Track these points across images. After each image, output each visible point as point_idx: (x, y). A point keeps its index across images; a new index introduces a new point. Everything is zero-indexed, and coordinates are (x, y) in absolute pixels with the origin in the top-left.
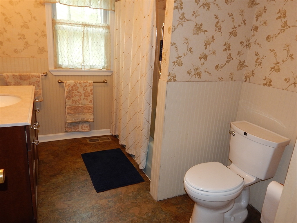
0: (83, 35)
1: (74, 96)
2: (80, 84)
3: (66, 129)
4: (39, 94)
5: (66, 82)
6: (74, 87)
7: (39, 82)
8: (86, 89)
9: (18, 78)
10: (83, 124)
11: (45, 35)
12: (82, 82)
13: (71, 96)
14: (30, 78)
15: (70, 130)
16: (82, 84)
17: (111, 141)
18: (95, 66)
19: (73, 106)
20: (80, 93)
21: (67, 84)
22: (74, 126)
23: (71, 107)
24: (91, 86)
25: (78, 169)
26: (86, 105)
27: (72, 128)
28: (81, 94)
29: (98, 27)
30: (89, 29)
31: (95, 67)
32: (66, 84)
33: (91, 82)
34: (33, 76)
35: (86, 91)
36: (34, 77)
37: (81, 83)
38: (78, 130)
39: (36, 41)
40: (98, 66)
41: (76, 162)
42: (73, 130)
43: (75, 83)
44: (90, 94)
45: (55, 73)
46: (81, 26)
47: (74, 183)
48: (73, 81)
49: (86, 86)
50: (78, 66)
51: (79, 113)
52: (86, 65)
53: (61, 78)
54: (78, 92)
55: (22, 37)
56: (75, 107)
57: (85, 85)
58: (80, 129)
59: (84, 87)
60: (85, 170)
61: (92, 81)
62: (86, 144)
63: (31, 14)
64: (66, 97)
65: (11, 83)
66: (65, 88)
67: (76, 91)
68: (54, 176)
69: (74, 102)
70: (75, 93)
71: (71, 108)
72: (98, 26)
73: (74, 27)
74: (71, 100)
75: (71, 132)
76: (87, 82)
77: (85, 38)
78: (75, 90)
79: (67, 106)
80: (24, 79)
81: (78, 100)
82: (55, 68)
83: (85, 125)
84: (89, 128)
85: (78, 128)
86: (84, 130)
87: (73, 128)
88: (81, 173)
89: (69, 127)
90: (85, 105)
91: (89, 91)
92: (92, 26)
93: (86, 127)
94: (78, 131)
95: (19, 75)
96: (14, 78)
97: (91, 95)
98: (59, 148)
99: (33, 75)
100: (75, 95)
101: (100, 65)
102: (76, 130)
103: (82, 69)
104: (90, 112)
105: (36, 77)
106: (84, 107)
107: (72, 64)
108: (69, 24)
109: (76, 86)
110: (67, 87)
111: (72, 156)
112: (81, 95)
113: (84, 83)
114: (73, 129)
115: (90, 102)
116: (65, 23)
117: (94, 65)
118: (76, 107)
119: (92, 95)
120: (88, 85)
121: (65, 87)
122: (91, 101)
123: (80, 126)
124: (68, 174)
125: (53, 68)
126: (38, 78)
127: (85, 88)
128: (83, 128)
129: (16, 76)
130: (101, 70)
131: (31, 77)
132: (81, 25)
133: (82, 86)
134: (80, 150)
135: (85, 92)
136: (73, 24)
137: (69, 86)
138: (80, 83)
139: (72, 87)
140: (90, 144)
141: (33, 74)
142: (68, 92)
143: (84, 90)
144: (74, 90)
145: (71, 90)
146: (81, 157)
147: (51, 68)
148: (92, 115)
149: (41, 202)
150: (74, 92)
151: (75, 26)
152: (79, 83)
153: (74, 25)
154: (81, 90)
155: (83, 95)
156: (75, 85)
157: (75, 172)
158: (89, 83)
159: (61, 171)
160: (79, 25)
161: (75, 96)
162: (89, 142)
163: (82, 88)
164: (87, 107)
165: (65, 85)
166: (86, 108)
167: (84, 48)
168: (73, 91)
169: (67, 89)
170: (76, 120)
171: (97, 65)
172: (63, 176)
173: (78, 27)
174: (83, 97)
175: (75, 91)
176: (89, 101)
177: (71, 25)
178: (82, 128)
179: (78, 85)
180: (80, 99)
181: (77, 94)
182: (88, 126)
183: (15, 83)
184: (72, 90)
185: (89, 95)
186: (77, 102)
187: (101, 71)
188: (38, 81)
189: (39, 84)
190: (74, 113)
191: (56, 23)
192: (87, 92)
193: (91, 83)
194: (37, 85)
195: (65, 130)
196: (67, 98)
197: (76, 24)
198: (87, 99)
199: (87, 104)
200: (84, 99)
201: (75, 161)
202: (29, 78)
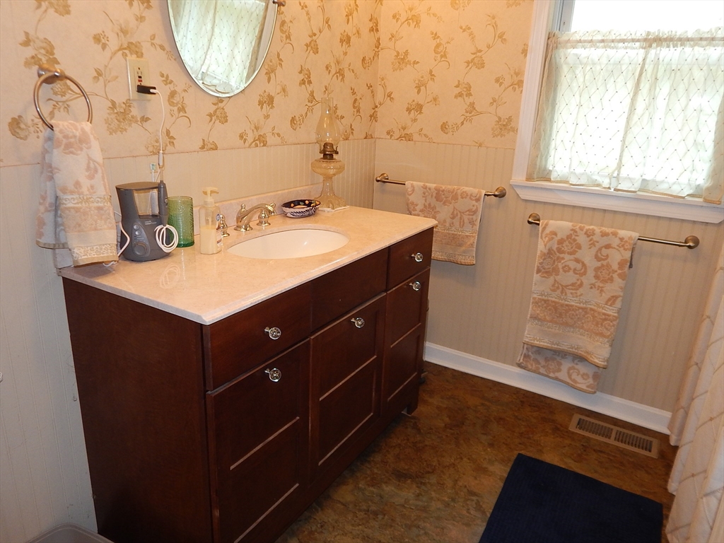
0: (640, 75)
1: (561, 270)
2: (588, 236)
3: (521, 361)
4: (469, 243)
5: (547, 225)
6: (569, 242)
7: (475, 212)
8: (607, 256)
9: (432, 196)
10: (576, 361)
11: (520, 83)
12: (597, 230)
13: (553, 269)
14: (457, 199)
15: (532, 365)
16: (595, 238)
17: (652, 459)
18: (662, 182)
19: (554, 299)
20: (584, 265)
21: (548, 231)
22: (546, 360)
23: (545, 301)
24: (625, 249)
25: (472, 493)
26: (595, 308)
27: (539, 364)
28: (586, 269)
29: (704, 43)
30: (668, 54)
31: (663, 188)
32: (544, 228)
33: (630, 238)
34: (464, 195)
35: (604, 263)
36: (466, 198)
37: (594, 234)
38: (557, 374)
39: (494, 101)
40: (674, 183)
41: (485, 471)
42: (542, 370)
43: (572, 230)
44: (615, 276)
45: (525, 195)
46: (638, 44)
47: (422, 532)
48: (568, 225)
49: (608, 247)
50: (600, 180)
51: (566, 324)
52: (626, 178)
53: (539, 211)
54: (577, 261)
55: (465, 91)
56: (558, 303)
57: (604, 241)
58: (563, 375)
59: (600, 249)
60: (484, 513)
61: (636, 235)
62: (560, 430)
63: (495, 26)
64: (538, 267)
65: (417, 205)
66: (540, 240)
67: (572, 257)
68: (401, 476)
69: (558, 288)
70: (568, 263)
71: (544, 303)
72: (706, 39)
73: (611, 52)
74: (551, 280)
75: (534, 372)
76: (615, 234)
77: (645, 86)
78: (569, 253)
79: (535, 296)
80: (445, 199)
81: (573, 284)
82: (529, 178)
83: (582, 368)
84: (591, 381)
85: (559, 370)
86: (576, 382)
87: (543, 363)
88: (465, 512)
89: (533, 356)
90: (592, 307)
91: (615, 266)
92: (683, 41)
93: (584, 376)
94: (557, 379)
95: (436, 189)
96: (424, 193)
97: (618, 282)
98: (483, 404)
99: (465, 192)
100: (566, 269)
101: (684, 180)
102: (551, 375)
103: (609, 188)
104: (602, 335)
105: (471, 199)
106: (586, 313)
107: (579, 170)
108: (598, 44)
109: (575, 240)
110: (547, 238)
111: (491, 445)
112: (585, 273)
113: (602, 236)
114: (543, 367)
115: (609, 300)
116: (585, 41)
117: (659, 179)
118: (562, 305)
119: (620, 280)
120: (614, 245)
121: (541, 238)
122: (613, 299)
123: (566, 364)
124: (433, 494)
125: (525, 179)
126: (474, 202)
127: (605, 252)
128: (574, 376)
129: (430, 189)
130: (681, 201)
131: (459, 197)
132: (638, 40)
133: (593, 244)
134: (529, 438)
135: (599, 264)
136: (613, 41)
137: (553, 238)
138: (589, 234)
139: (561, 242)
140: (573, 433)
141: (466, 189)
142: (544, 254)
143: (597, 258)
144: (563, 252)
145: (555, 249)
146: (510, 464)
147: (519, 178)
148: (607, 346)
149: (314, 529)
150: (563, 258)
151: (616, 48)
152: (586, 233)
153: (613, 45)
154: (587, 256)
155: (591, 273)
156: (571, 237)
157: (453, 500)
158: (621, 239)
159: (428, 472)
160: (631, 44)
161: (565, 271)
162: (573, 427)
163: (594, 250)
164: (596, 314)
165: (543, 231)
166: (594, 317)
167: (635, 118)
168: (562, 256)
169: (545, 246)
170: (553, 343)
171: (671, 180)
172: (418, 492)
173: (628, 50)
174: (589, 278)
175: (567, 257)
176: (606, 296)
177: (605, 47)
178: (570, 376)
179: (582, 239)
180: (579, 283)
181: (573, 265)
182: (591, 376)
183: (425, 206)
184: (560, 251)
185: (611, 280)
186: (568, 292)
187: (679, 204)
188: (474, 209)
189: (474, 217)
190: (551, 322)
191: (559, 46)
192: (608, 266)
193: (626, 239)
194: (468, 219)
195: (518, 362)
196: (538, 271)
197: (623, 41)
198: (601, 291)
199: (599, 307)
200: (592, 286)
201: (485, 466)
202: (455, 198)
